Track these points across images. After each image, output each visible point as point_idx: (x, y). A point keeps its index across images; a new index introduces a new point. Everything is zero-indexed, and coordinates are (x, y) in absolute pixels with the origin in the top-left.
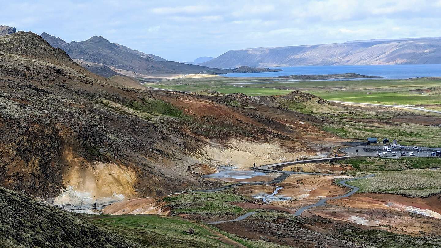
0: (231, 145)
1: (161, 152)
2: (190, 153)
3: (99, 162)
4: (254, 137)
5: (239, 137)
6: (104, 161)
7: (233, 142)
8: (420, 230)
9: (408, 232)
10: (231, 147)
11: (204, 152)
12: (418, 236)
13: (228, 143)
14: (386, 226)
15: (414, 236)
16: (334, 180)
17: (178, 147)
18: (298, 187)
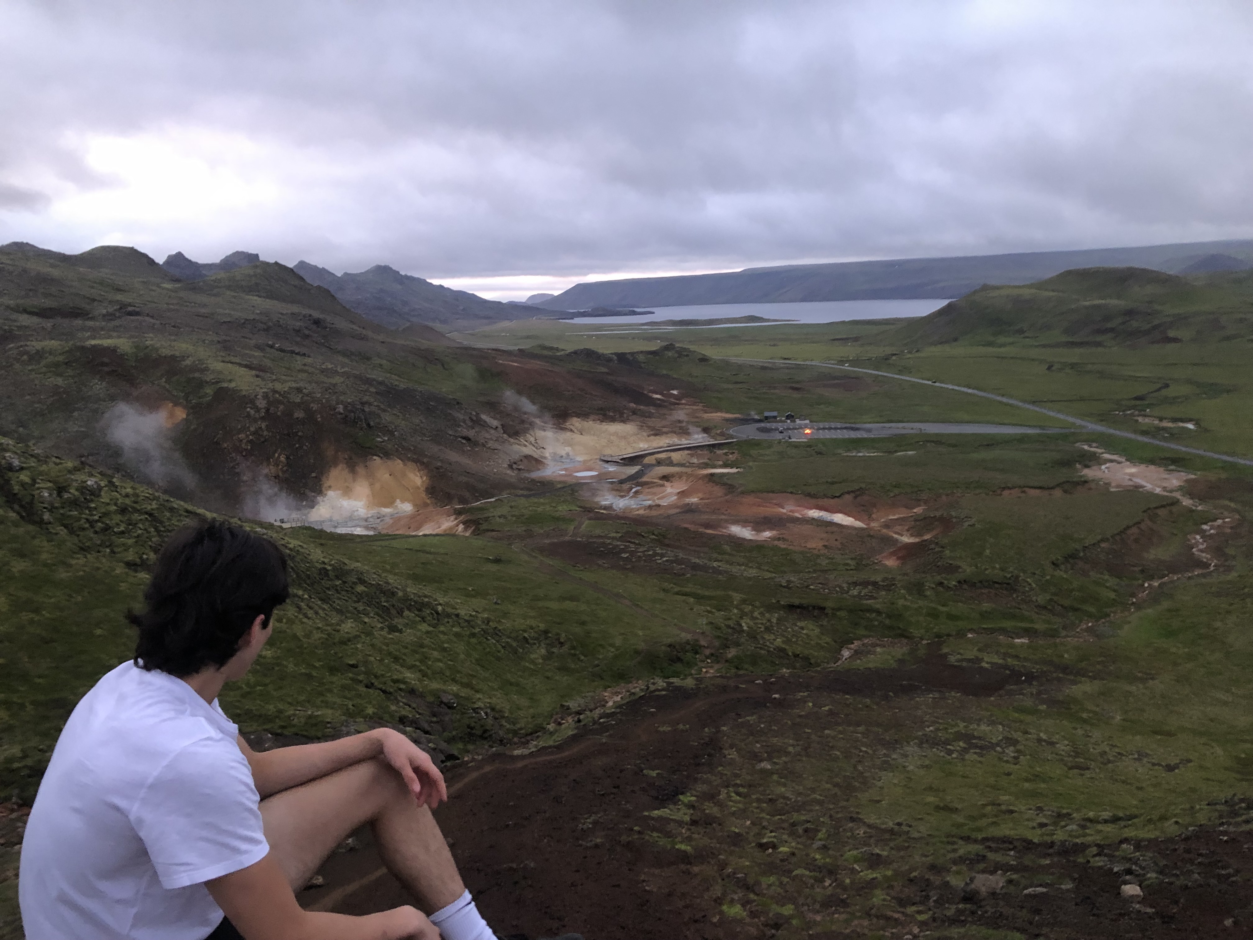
0: (572, 427)
1: (467, 439)
2: (512, 440)
3: (375, 457)
4: (605, 415)
5: (584, 415)
6: (382, 455)
7: (575, 422)
8: (826, 544)
9: (808, 546)
10: (571, 431)
11: (532, 439)
12: (822, 552)
13: (568, 425)
14: (779, 539)
15: (816, 552)
16: (712, 475)
17: (493, 431)
18: (663, 485)
